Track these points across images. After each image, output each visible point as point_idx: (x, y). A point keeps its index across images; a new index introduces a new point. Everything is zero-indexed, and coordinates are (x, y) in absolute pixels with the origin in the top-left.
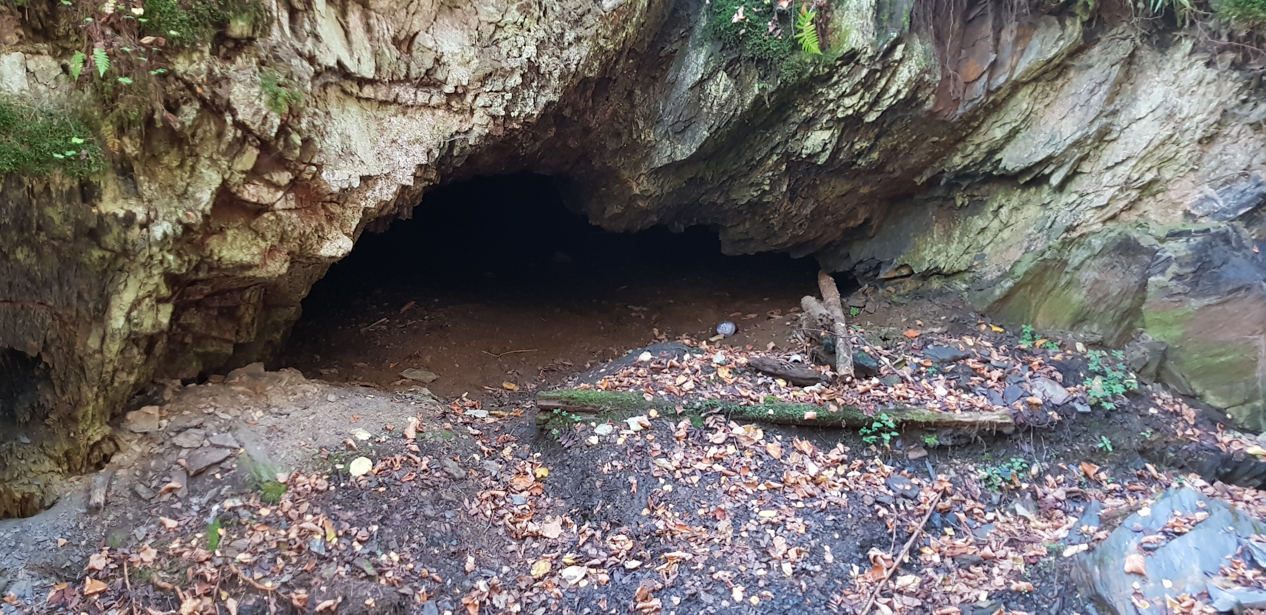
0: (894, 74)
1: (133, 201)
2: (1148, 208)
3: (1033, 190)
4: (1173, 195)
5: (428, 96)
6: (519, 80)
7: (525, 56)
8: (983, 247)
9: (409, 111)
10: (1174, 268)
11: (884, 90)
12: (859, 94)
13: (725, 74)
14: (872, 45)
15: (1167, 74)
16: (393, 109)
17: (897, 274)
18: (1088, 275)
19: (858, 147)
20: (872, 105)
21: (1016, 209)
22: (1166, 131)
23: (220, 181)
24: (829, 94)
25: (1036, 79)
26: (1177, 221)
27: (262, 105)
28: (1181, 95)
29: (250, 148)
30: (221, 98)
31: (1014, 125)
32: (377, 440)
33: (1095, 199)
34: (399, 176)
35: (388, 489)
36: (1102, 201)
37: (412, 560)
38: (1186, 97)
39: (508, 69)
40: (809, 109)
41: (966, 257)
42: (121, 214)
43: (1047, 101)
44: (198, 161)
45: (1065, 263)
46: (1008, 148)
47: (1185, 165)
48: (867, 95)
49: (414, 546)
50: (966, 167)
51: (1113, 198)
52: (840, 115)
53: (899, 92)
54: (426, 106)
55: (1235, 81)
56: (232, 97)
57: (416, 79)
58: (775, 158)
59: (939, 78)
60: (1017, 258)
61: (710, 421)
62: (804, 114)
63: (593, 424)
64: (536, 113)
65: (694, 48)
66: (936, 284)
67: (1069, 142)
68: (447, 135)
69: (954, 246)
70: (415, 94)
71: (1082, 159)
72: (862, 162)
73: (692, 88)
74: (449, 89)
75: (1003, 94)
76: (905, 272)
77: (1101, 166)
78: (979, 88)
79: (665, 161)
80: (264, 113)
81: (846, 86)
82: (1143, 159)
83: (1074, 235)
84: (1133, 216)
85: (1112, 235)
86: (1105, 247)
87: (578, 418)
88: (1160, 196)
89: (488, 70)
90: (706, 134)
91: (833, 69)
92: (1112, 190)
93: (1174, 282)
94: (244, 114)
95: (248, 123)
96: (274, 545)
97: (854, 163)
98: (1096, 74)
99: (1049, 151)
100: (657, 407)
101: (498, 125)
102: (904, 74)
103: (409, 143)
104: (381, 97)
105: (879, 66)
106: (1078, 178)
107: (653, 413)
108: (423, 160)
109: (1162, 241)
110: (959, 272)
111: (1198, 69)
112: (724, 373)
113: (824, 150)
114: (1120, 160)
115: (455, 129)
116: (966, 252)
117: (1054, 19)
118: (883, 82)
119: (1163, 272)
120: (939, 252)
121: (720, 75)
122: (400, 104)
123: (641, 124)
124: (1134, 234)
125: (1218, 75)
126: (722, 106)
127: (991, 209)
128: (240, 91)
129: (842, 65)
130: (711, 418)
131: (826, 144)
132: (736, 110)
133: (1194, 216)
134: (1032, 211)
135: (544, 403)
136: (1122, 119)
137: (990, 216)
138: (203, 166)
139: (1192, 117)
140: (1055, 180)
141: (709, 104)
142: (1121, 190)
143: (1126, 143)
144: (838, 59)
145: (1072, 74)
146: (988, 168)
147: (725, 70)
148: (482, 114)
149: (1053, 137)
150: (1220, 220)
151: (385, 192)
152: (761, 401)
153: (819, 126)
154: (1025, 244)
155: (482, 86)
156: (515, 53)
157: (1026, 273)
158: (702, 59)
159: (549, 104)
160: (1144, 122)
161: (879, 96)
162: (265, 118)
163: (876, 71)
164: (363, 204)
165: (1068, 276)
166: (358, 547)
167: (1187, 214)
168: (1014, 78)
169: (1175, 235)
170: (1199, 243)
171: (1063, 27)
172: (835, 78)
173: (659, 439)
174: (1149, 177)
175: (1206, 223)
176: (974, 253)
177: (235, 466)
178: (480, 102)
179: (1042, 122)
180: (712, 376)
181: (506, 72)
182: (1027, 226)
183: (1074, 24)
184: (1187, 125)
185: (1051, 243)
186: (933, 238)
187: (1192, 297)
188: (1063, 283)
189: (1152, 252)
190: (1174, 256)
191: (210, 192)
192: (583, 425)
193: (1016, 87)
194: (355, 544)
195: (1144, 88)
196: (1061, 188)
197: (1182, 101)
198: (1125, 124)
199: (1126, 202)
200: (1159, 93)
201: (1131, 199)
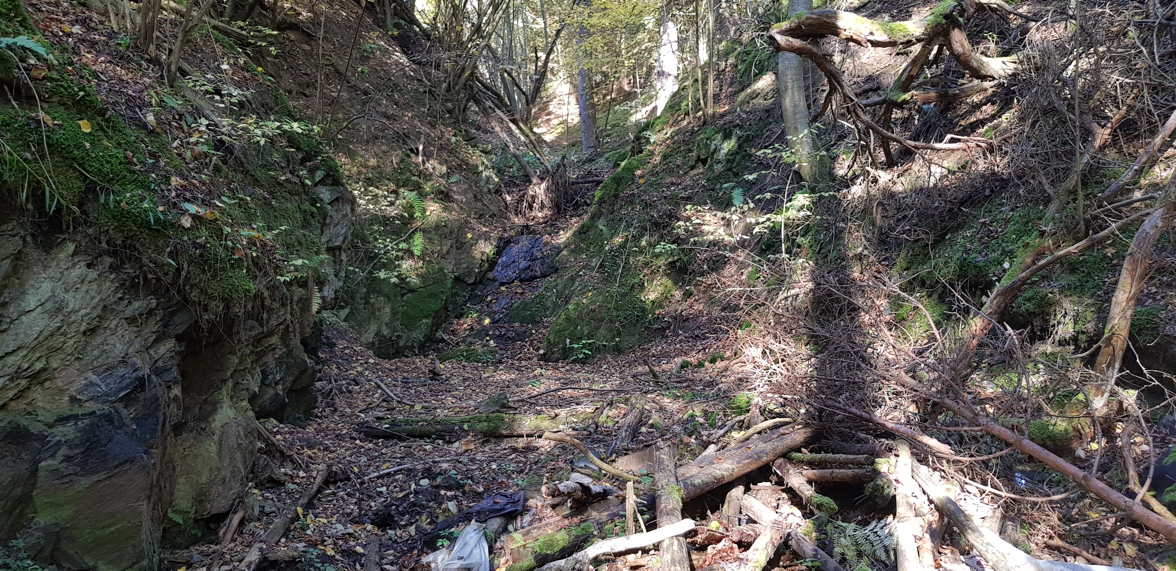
2: (36, 396)
4: (59, 383)
10: (63, 451)
15: (52, 272)
22: (55, 323)
26: (64, 406)
28: (67, 291)
38: (71, 293)
47: (72, 354)
55: (112, 281)
82: (33, 349)
84: (22, 405)
88: (47, 384)
93: (64, 465)
109: (51, 426)
111: (80, 269)
114: (10, 349)
119: (53, 456)
124: (24, 422)
125: (99, 275)
133: (79, 401)
136: (12, 311)
139: (77, 311)
142: (11, 380)
143: (17, 334)
150: (103, 403)
160: (33, 314)
167: (73, 400)
169: (62, 420)
170: (87, 425)
174: (39, 366)
175: (90, 406)
184: (73, 318)
187: (82, 476)
189: (42, 438)
190: (63, 440)
195: (32, 282)
197: (68, 296)
198: (15, 316)
199: (15, 391)
200: (46, 288)
201: (20, 387)
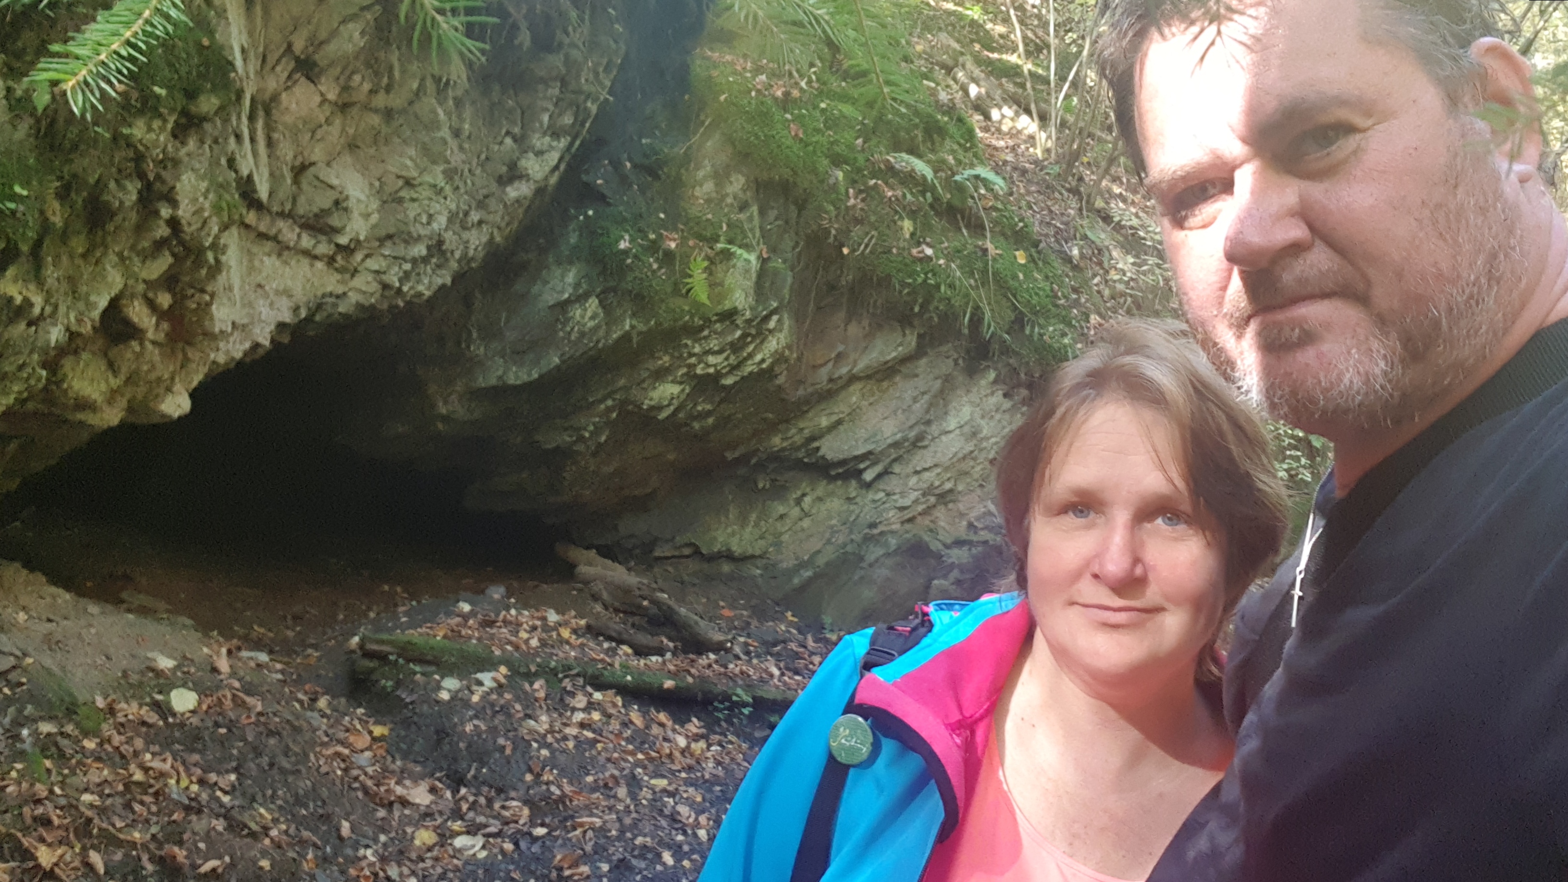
0: (762, 342)
1: (32, 287)
2: (939, 514)
3: (839, 483)
4: (961, 506)
5: (313, 242)
6: (424, 252)
7: (435, 226)
8: (781, 534)
9: (286, 253)
10: (955, 574)
11: (751, 356)
12: (725, 355)
13: (597, 301)
14: (751, 309)
15: (974, 397)
16: (269, 245)
17: (676, 553)
18: (882, 573)
19: (700, 408)
20: (734, 368)
21: (820, 499)
22: (969, 447)
23: (120, 286)
24: (694, 347)
25: (869, 377)
26: (961, 530)
27: (207, 205)
28: (983, 417)
29: (167, 253)
30: (163, 182)
31: (841, 416)
32: (186, 669)
33: (900, 500)
34: (257, 330)
35: (230, 730)
36: (907, 502)
37: (282, 819)
38: (986, 420)
39: (415, 235)
40: (666, 358)
41: (762, 542)
42: (18, 300)
43: (872, 400)
44: (105, 254)
45: (862, 559)
46: (829, 437)
47: (977, 480)
48: (732, 357)
49: (280, 802)
50: (783, 449)
51: (916, 501)
52: (699, 371)
53: (763, 361)
54: (306, 253)
55: (1023, 414)
56: (178, 186)
57: (303, 217)
58: (610, 403)
59: (795, 355)
60: (818, 547)
61: (567, 684)
62: (660, 362)
63: (437, 677)
64: (428, 293)
65: (559, 263)
66: (726, 568)
67: (889, 441)
68: (319, 293)
69: (749, 529)
70: (299, 236)
71: (895, 460)
72: (696, 425)
73: (550, 307)
74: (343, 240)
75: (840, 383)
76: (687, 551)
77: (910, 469)
78: (823, 373)
79: (493, 381)
80: (206, 214)
81: (714, 344)
82: (947, 469)
83: (875, 531)
84: (926, 521)
85: (907, 536)
86: (899, 548)
87: (418, 669)
88: (951, 506)
89: (392, 230)
90: (557, 360)
91: (708, 323)
92: (916, 493)
93: (954, 587)
94: (184, 211)
95: (184, 222)
96: (121, 788)
97: (686, 424)
98: (920, 384)
99: (870, 447)
100: (508, 663)
101: (386, 297)
102: (773, 344)
103: (277, 293)
104: (262, 228)
105: (753, 331)
106: (886, 477)
107: (503, 669)
108: (287, 317)
109: (947, 547)
110: (753, 557)
111: (997, 397)
112: (566, 633)
113: (669, 405)
114: (927, 466)
115: (329, 289)
116: (762, 537)
117: (896, 324)
118: (751, 348)
119: (945, 577)
120: (733, 534)
121: (590, 301)
122: (278, 242)
123: (475, 335)
124: (926, 538)
125: (1013, 406)
126: (582, 334)
127: (794, 496)
128: (190, 181)
129: (716, 322)
130: (567, 680)
131: (672, 399)
132: (598, 342)
133: (976, 527)
134: (835, 504)
135: (375, 647)
136: (934, 429)
137: (792, 503)
138: (110, 262)
139: (988, 438)
140: (868, 476)
141: (568, 329)
142: (924, 495)
143: (936, 452)
144: (717, 315)
145: (898, 378)
146: (801, 454)
147: (597, 296)
148: (370, 279)
149: (875, 435)
150: (996, 534)
151: (238, 346)
152: (617, 665)
153: (670, 378)
154: (827, 535)
155: (379, 246)
156: (424, 219)
157: (828, 564)
158: (571, 277)
159: (443, 286)
160: (951, 436)
161: (745, 359)
162: (205, 222)
163: (749, 335)
164: (212, 356)
165: (862, 572)
166: (226, 799)
167: (971, 525)
168: (854, 371)
169: (959, 543)
170: (979, 553)
171: (904, 335)
172: (706, 333)
173: (518, 699)
174: (948, 486)
175: (984, 535)
176: (770, 538)
177: (24, 680)
178: (373, 264)
179: (865, 417)
180: (554, 634)
181: (412, 237)
182: (830, 518)
183: (912, 334)
184: (985, 444)
185: (853, 537)
186: (727, 517)
188: (856, 578)
189: (939, 557)
190: (957, 562)
191: (108, 298)
192: (423, 678)
193: (853, 379)
194: (219, 793)
195: (954, 404)
196: (868, 486)
197: (983, 423)
198: (936, 434)
199: (924, 506)
200: (966, 412)
201: (929, 504)
